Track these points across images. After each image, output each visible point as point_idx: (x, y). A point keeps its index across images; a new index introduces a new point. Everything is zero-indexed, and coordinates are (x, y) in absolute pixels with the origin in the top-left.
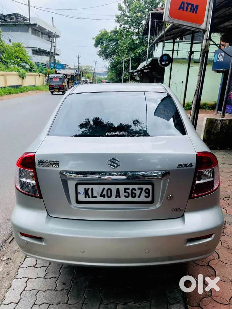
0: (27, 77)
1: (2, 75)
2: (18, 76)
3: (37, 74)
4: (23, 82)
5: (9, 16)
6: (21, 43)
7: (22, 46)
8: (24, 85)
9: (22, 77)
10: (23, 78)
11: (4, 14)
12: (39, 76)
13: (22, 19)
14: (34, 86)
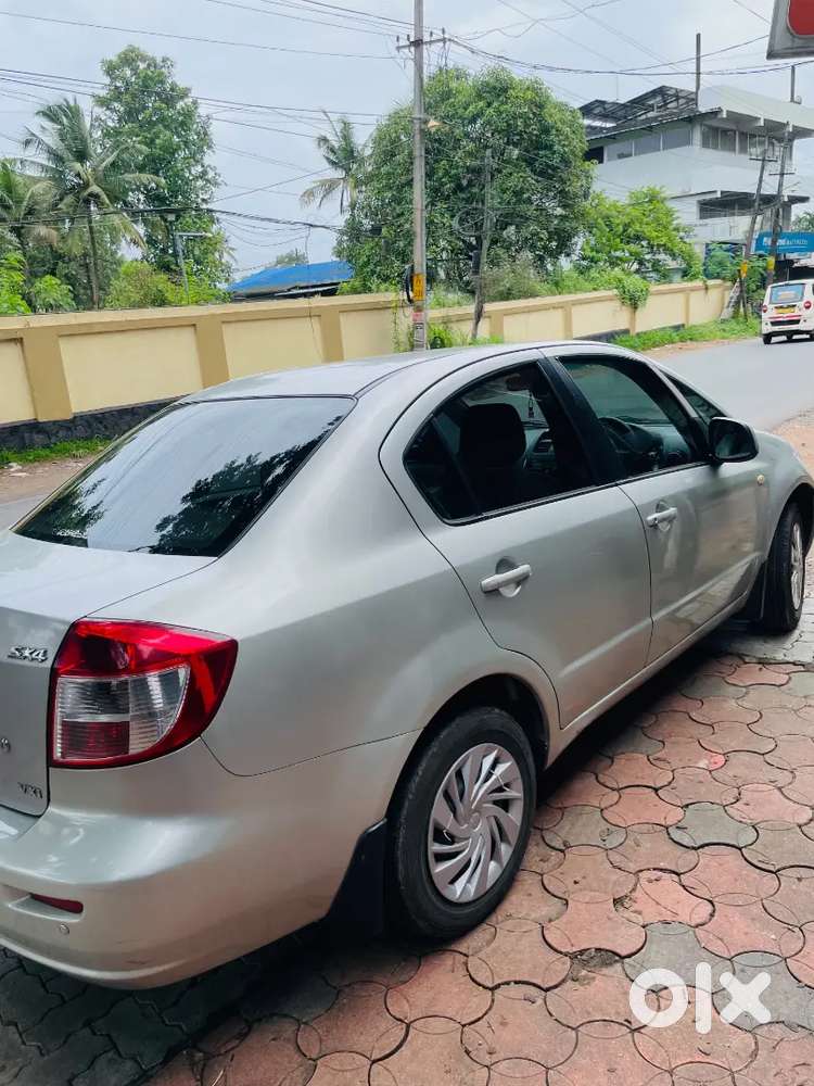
0: (651, 300)
1: (557, 308)
2: (617, 304)
3: (698, 283)
4: (633, 319)
5: (640, 102)
6: (657, 188)
7: (663, 195)
8: (639, 329)
9: (633, 302)
10: (635, 307)
11: (622, 101)
12: (703, 292)
13: (681, 101)
14: (677, 328)
